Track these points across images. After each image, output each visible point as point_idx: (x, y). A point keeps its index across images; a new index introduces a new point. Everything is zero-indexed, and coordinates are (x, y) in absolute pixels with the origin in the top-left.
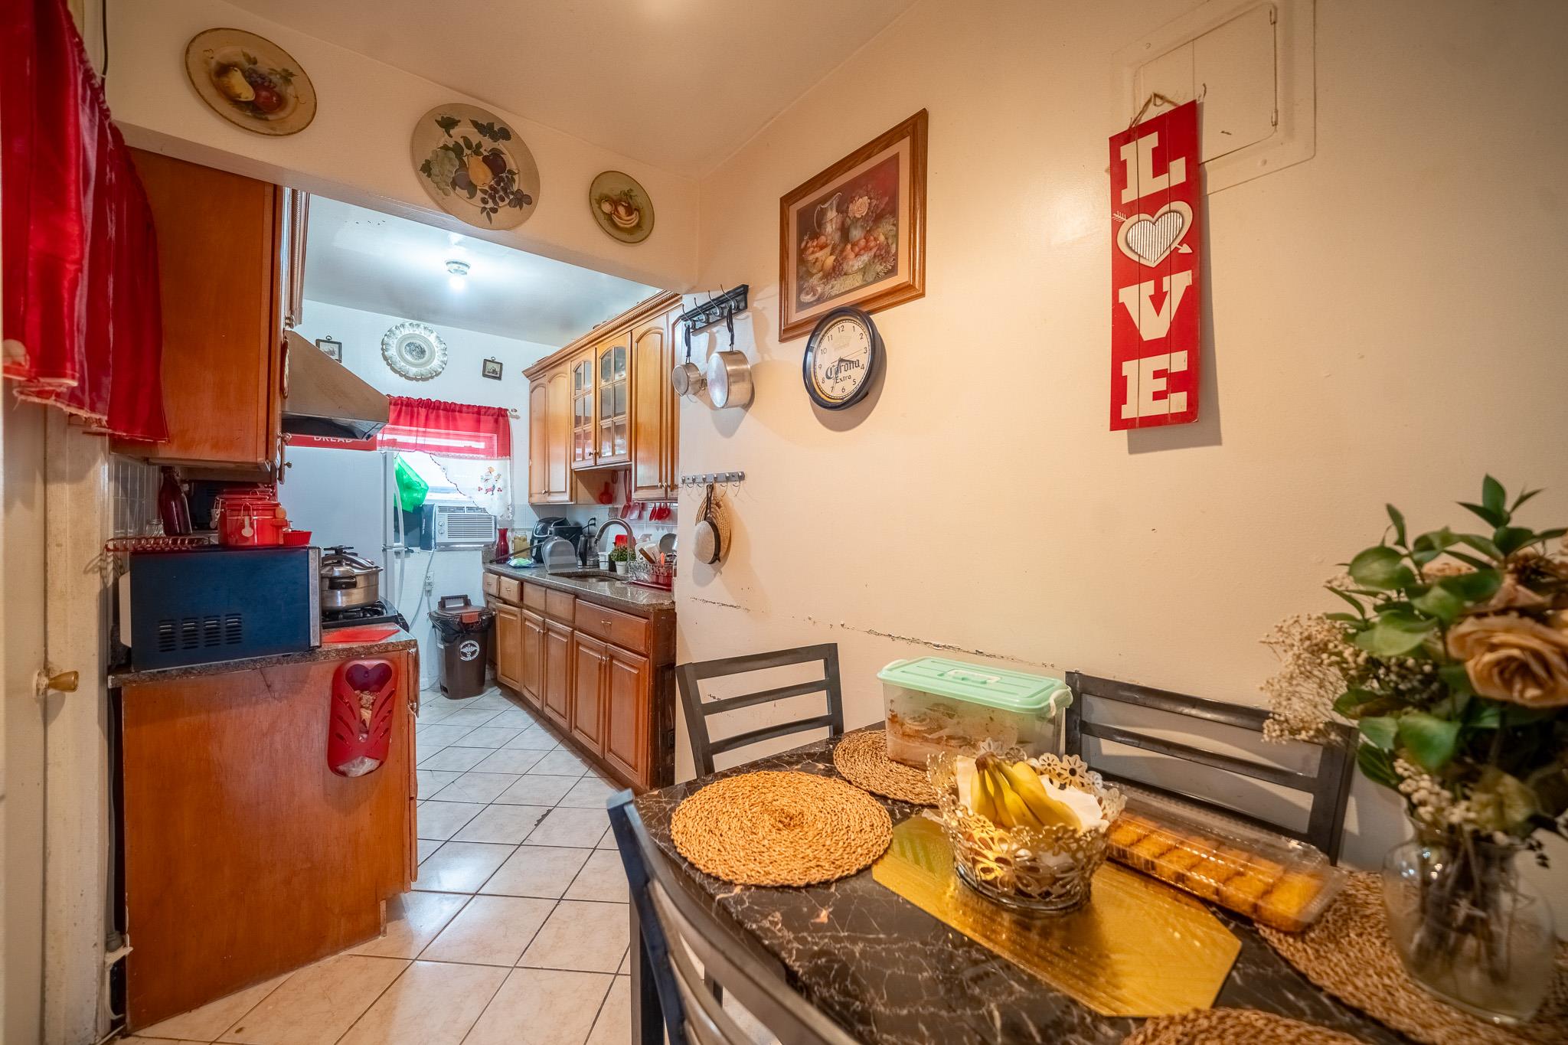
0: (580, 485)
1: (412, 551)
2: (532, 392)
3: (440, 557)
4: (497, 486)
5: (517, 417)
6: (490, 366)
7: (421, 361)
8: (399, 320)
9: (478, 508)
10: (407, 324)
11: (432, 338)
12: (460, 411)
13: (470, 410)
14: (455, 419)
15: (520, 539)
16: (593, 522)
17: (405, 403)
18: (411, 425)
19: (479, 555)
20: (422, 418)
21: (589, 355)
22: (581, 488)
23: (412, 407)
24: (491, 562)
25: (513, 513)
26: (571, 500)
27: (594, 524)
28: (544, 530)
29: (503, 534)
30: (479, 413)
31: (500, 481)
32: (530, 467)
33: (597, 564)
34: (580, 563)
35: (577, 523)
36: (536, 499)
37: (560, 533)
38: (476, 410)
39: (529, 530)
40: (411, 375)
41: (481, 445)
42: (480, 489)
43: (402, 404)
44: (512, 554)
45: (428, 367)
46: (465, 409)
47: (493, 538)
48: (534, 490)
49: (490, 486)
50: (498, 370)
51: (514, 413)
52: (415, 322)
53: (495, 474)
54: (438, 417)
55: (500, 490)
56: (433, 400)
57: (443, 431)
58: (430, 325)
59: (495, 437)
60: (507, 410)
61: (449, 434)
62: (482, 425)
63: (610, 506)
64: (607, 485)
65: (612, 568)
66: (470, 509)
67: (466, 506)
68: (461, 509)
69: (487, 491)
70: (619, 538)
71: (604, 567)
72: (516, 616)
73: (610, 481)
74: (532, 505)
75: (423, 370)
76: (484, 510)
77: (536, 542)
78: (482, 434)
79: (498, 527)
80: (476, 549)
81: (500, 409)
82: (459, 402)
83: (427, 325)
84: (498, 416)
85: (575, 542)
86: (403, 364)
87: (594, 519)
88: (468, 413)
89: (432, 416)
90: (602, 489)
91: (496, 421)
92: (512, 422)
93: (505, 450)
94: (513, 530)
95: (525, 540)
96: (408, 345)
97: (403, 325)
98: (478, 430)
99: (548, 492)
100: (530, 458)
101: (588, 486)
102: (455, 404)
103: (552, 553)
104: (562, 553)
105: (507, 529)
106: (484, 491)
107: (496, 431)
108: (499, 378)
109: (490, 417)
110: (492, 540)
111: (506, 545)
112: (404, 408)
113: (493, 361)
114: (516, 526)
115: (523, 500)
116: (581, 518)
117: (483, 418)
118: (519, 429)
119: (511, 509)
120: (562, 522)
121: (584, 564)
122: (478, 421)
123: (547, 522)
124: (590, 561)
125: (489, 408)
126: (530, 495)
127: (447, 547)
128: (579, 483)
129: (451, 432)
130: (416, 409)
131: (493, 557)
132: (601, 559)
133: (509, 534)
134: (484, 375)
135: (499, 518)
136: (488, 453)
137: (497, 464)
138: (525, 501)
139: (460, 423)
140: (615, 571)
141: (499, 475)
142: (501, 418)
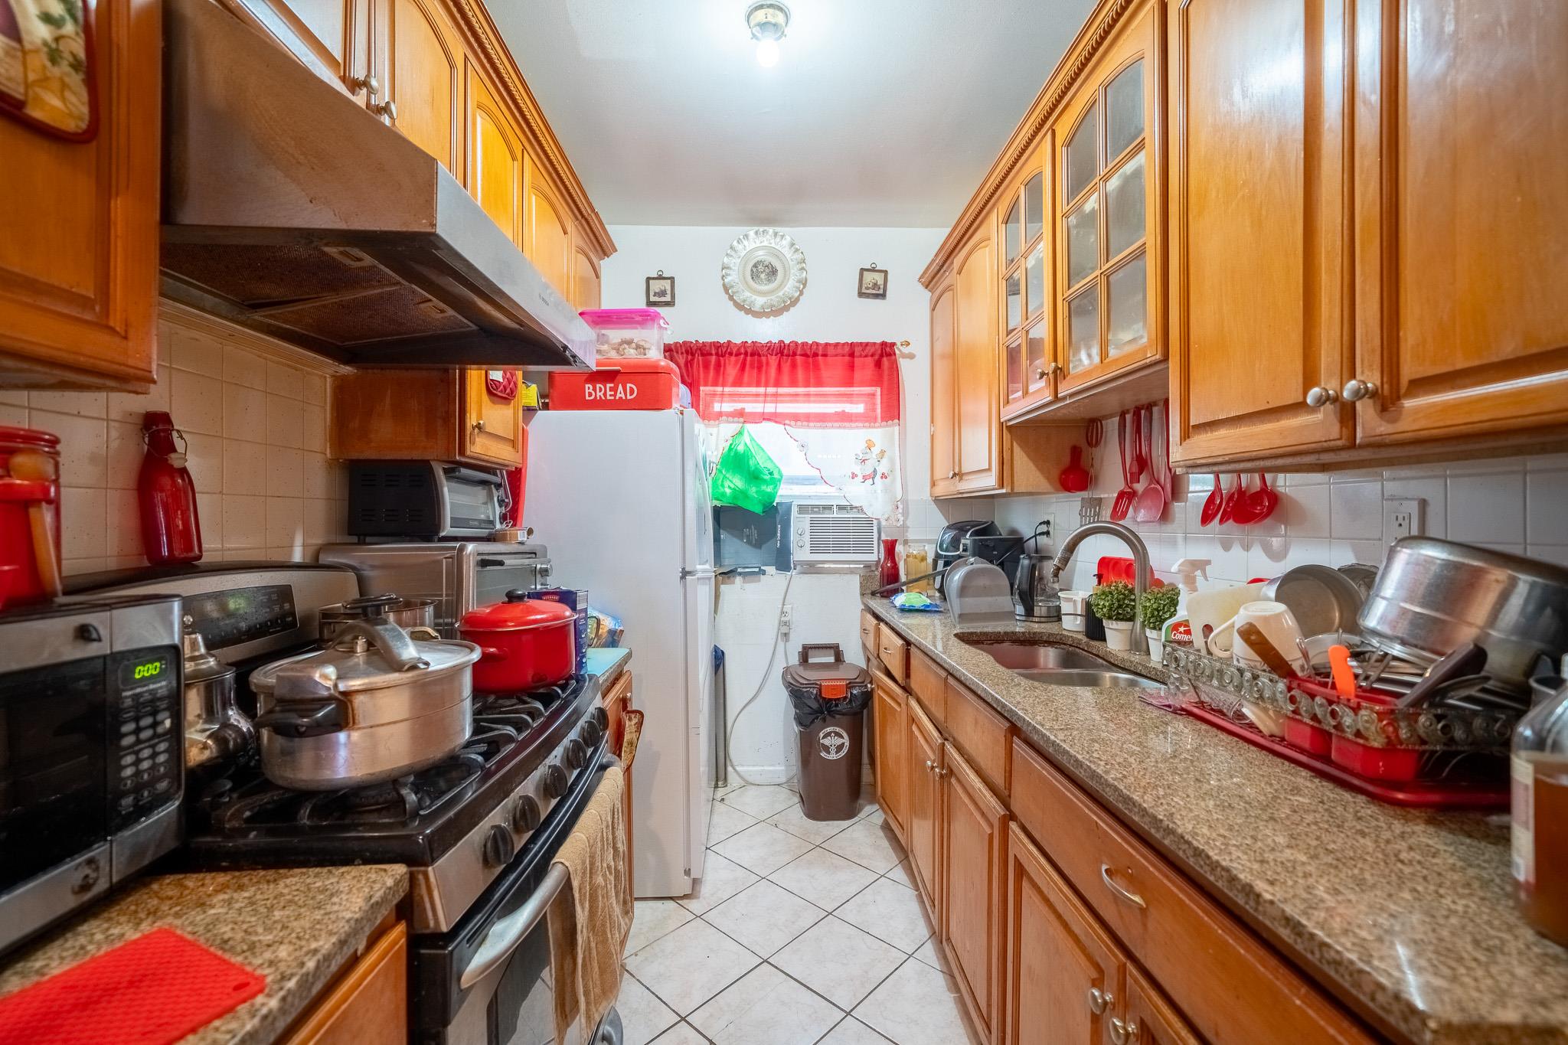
0: (1019, 453)
1: (764, 573)
2: (933, 310)
3: (800, 582)
4: (881, 470)
5: (911, 356)
6: (869, 278)
7: (771, 286)
8: (740, 230)
9: (852, 508)
10: (752, 234)
11: (783, 246)
12: (825, 355)
13: (839, 351)
14: (817, 367)
15: (915, 557)
16: (1044, 528)
17: (749, 351)
18: (758, 385)
19: (855, 581)
20: (773, 371)
21: (1040, 158)
22: (1021, 460)
23: (759, 355)
24: (873, 594)
25: (906, 514)
26: (1002, 486)
27: (1047, 533)
28: (955, 543)
29: (890, 548)
30: (852, 355)
31: (884, 461)
32: (932, 437)
33: (1056, 616)
34: (1020, 609)
35: (1013, 531)
36: (943, 490)
37: (982, 551)
38: (847, 349)
39: (929, 541)
40: (757, 308)
41: (859, 408)
42: (854, 476)
43: (746, 354)
44: (905, 584)
45: (781, 294)
46: (831, 351)
47: (876, 554)
48: (938, 475)
49: (869, 471)
50: (881, 282)
51: (905, 350)
52: (761, 229)
53: (876, 450)
54: (794, 366)
55: (883, 476)
56: (787, 342)
57: (801, 390)
58: (780, 230)
59: (879, 390)
60: (893, 344)
61: (808, 395)
62: (858, 375)
63: (1084, 494)
64: (1076, 453)
65: (1095, 630)
66: (841, 508)
67: (834, 503)
68: (829, 508)
69: (865, 478)
70: (1107, 565)
71: (1072, 624)
72: (899, 705)
73: (1083, 444)
74: (939, 501)
75: (774, 299)
76: (860, 509)
77: (941, 563)
78: (856, 390)
79: (884, 537)
80: (852, 572)
81: (884, 344)
82: (822, 341)
83: (778, 229)
84: (882, 356)
85: (1008, 565)
86: (747, 294)
87: (1048, 523)
88: (836, 355)
89: (786, 367)
90: (1066, 460)
91: (878, 364)
92: (904, 365)
93: (892, 410)
94: (906, 542)
95: (923, 559)
96: (755, 266)
97: (746, 236)
98: (850, 383)
99: (958, 475)
100: (932, 421)
101: (1036, 456)
102: (817, 344)
103: (963, 590)
104: (985, 591)
105: (896, 541)
106: (860, 478)
107: (877, 381)
108: (883, 296)
109: (869, 360)
110: (874, 557)
111: (895, 567)
112: (749, 358)
113: (873, 270)
114: (911, 536)
115: (921, 493)
116: (1021, 521)
117: (857, 360)
118: (914, 375)
119: (901, 506)
120: (986, 529)
121: (1029, 612)
122: (851, 367)
123: (960, 528)
124: (1040, 609)
125: (867, 344)
126: (933, 484)
127: (811, 568)
128: (1017, 449)
129: (812, 390)
130: (764, 359)
131: (876, 585)
132: (1066, 608)
133: (899, 548)
134: (861, 294)
135: (884, 523)
136: (867, 419)
137: (880, 435)
138: (926, 494)
139: (825, 374)
140: (1103, 639)
141: (883, 452)
142: (885, 359)
